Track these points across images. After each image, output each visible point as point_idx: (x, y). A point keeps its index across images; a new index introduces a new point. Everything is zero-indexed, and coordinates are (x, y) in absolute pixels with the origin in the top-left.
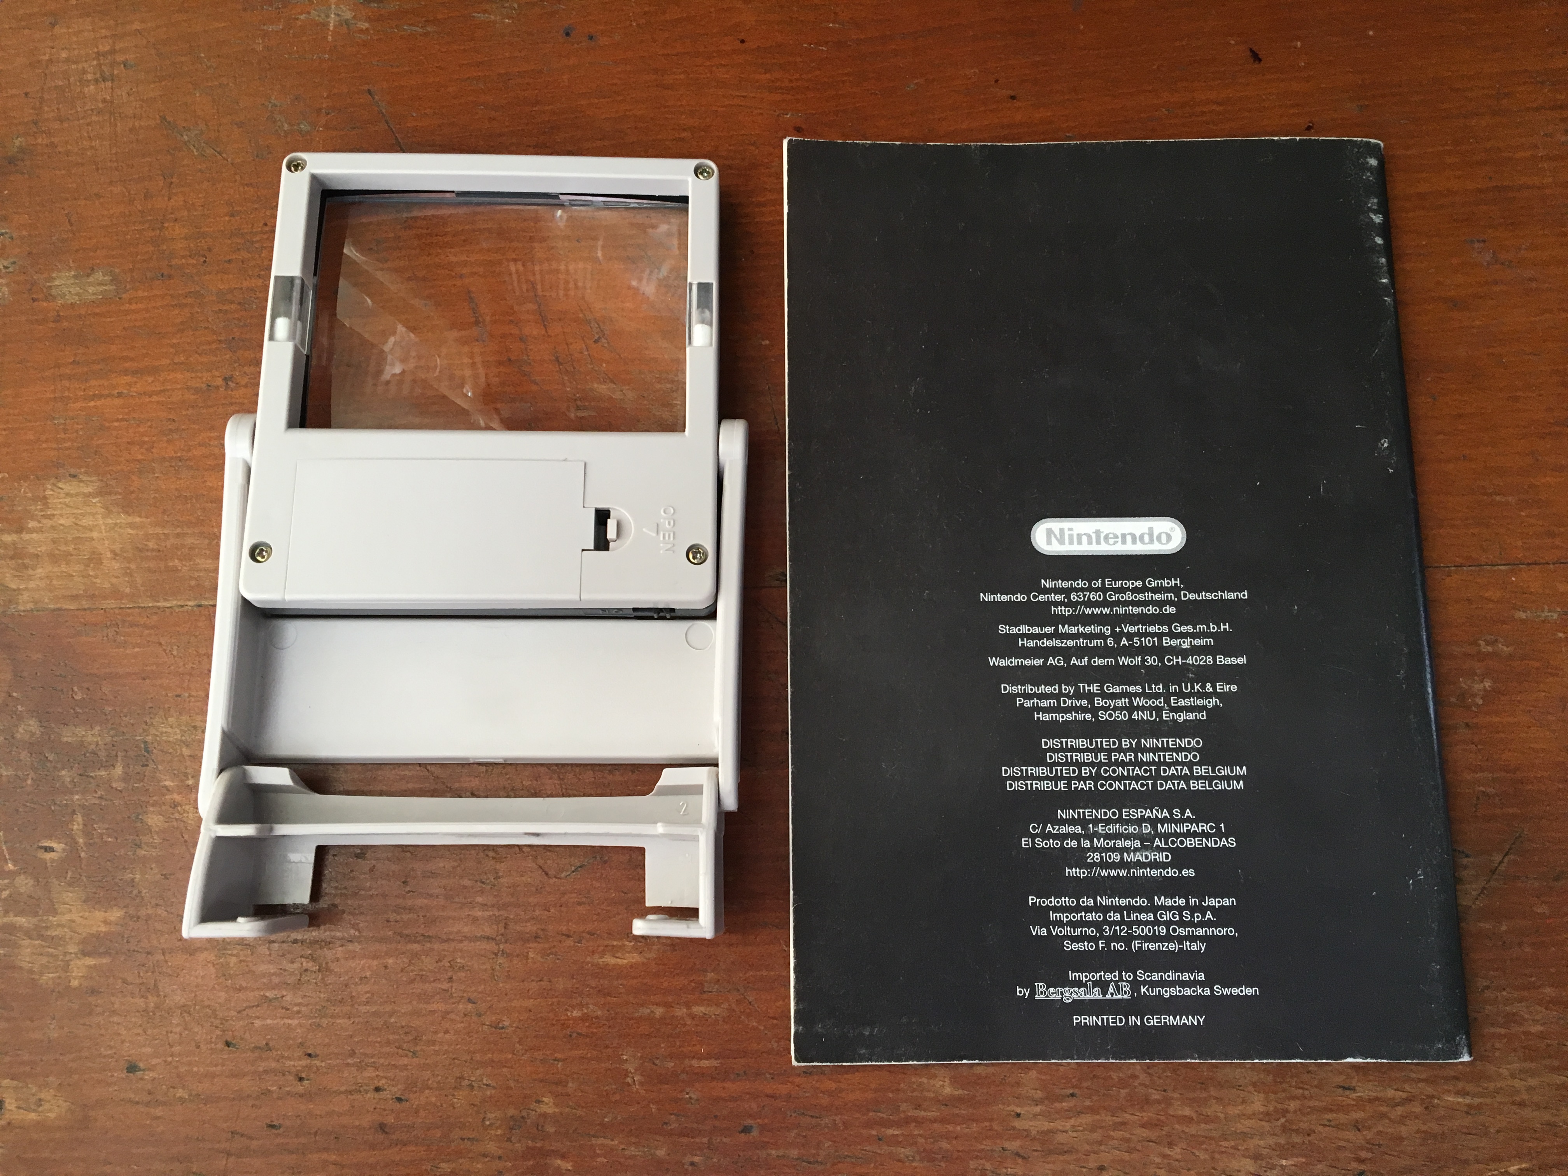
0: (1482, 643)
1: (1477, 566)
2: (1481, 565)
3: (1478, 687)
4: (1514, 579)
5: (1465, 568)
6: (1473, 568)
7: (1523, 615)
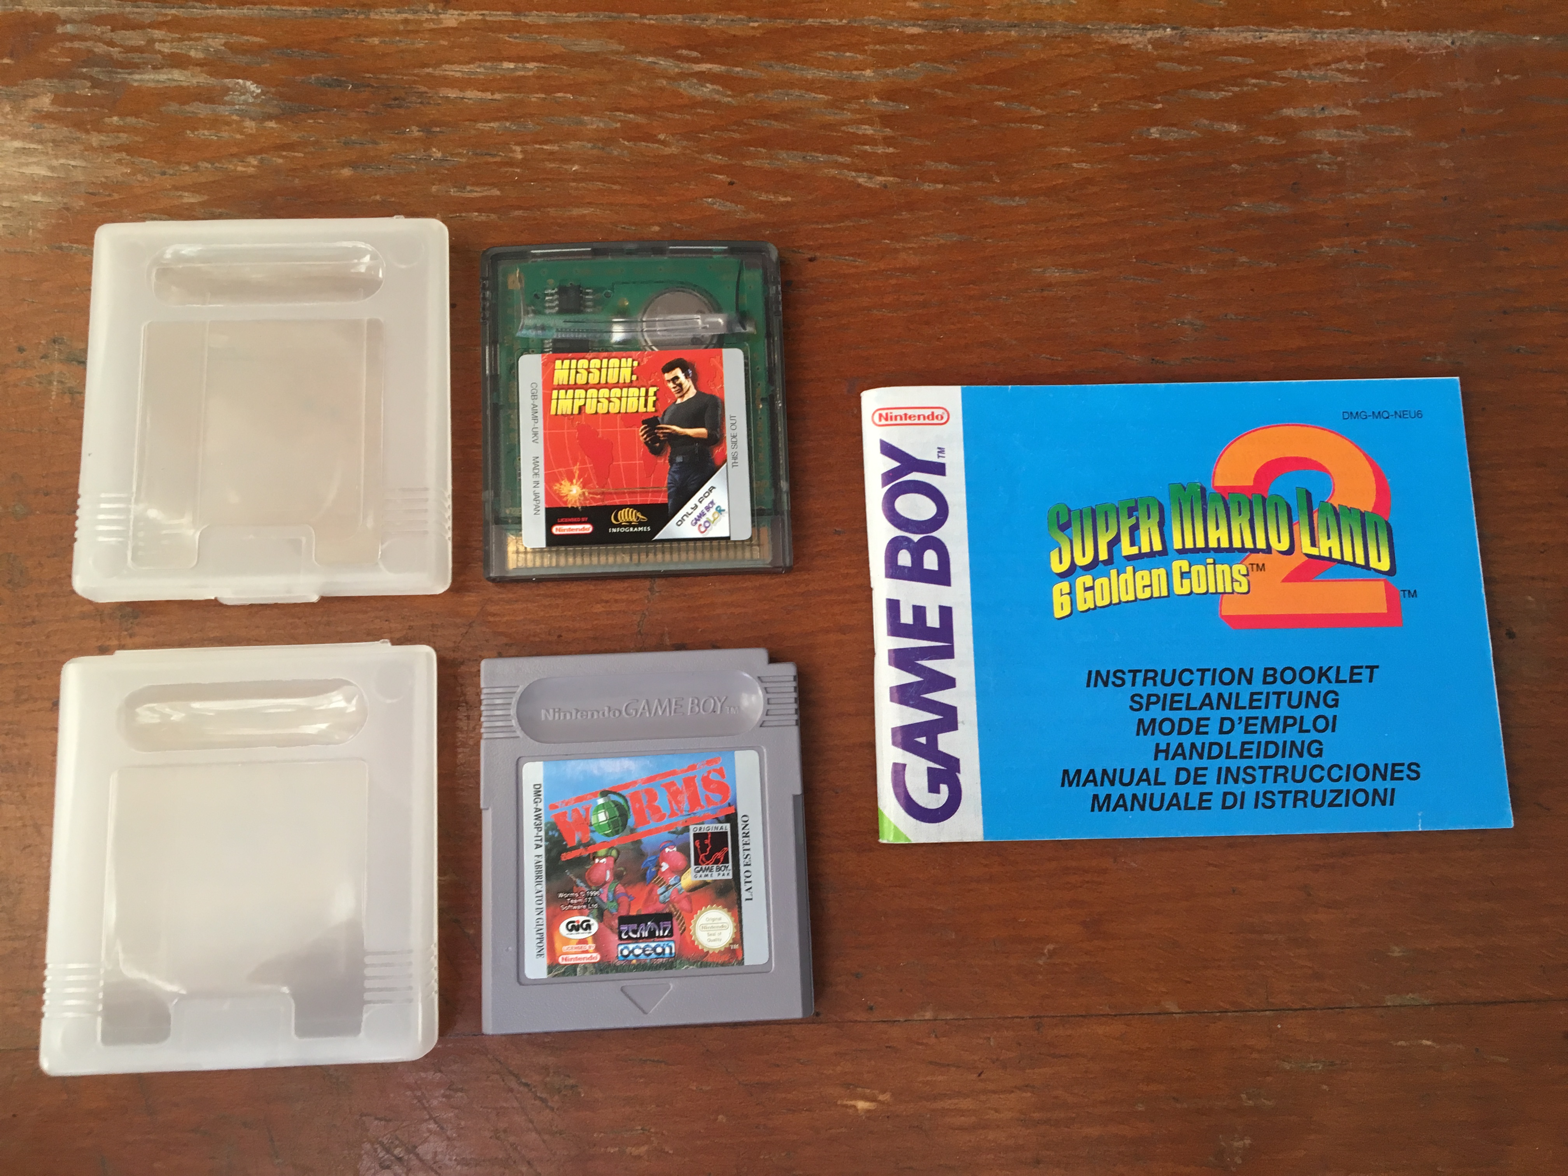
0: (1244, 1096)
1: (1242, 1011)
2: (1246, 1011)
3: (1237, 1144)
4: (1279, 1026)
5: (1230, 1014)
6: (1237, 1014)
7: (1287, 1066)
